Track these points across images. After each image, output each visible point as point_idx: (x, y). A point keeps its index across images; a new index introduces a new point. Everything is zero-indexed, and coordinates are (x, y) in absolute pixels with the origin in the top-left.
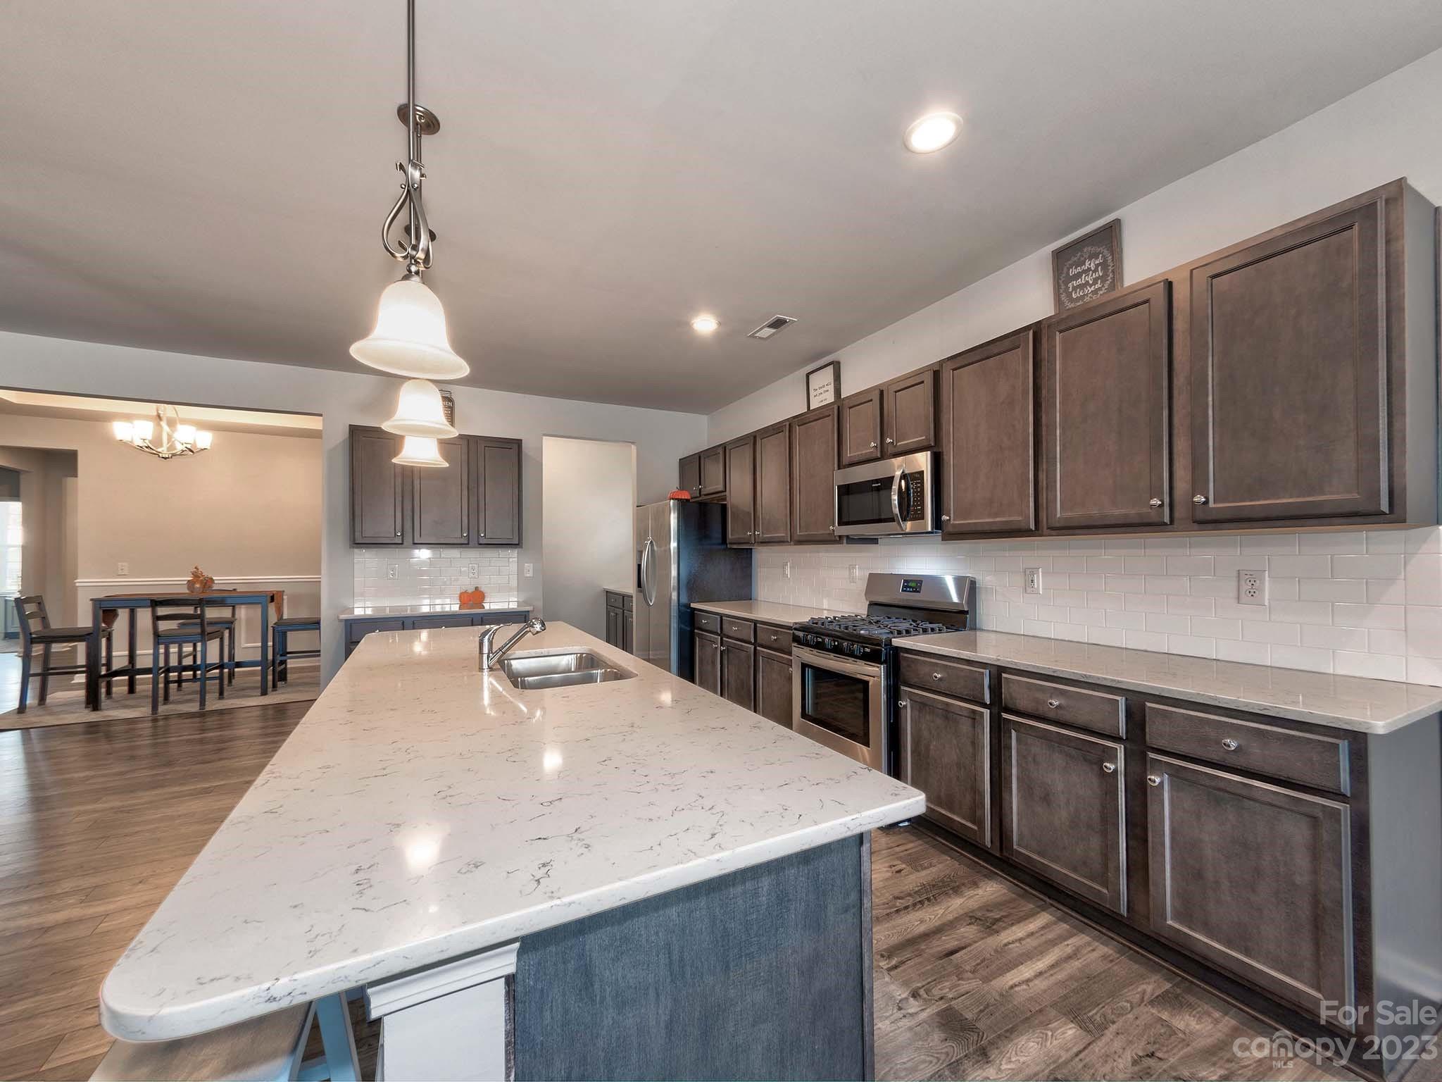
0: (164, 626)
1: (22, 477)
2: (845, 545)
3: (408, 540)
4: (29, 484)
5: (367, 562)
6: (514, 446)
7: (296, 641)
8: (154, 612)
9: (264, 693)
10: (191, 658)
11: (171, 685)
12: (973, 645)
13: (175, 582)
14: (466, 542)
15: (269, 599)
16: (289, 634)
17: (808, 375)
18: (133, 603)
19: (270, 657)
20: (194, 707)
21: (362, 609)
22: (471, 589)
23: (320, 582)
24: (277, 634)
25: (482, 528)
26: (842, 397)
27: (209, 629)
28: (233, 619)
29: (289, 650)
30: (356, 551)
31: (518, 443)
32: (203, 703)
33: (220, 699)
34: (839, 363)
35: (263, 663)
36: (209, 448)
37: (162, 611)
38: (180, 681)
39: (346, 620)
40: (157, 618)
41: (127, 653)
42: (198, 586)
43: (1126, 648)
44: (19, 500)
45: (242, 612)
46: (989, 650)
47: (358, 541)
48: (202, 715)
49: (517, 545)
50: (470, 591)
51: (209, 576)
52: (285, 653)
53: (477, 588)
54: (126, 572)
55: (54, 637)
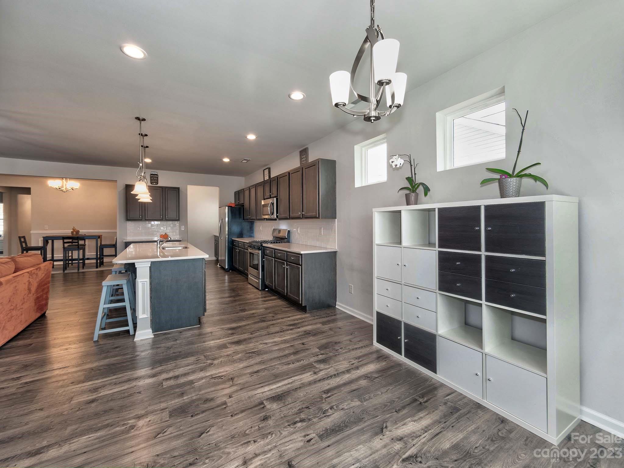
0: (66, 245)
1: (4, 195)
2: (265, 221)
3: (144, 219)
4: (5, 197)
5: (131, 226)
6: (177, 190)
7: (107, 251)
8: (63, 241)
9: (97, 268)
10: (71, 257)
11: (70, 264)
12: (289, 248)
13: (68, 232)
14: (162, 219)
15: (98, 237)
16: (104, 249)
17: (264, 170)
18: (53, 238)
19: (99, 256)
20: (76, 271)
21: (129, 239)
22: (164, 234)
23: (116, 232)
24: (101, 249)
25: (167, 215)
26: (271, 177)
27: (80, 247)
28: (85, 244)
29: (104, 255)
30: (127, 222)
31: (178, 188)
32: (78, 270)
33: (83, 269)
34: (270, 168)
35: (97, 259)
36: (78, 188)
37: (65, 241)
38: (72, 264)
39: (125, 242)
40: (64, 243)
41: (51, 256)
42: (75, 233)
43: (323, 247)
44: (2, 203)
45: (87, 242)
46: (294, 249)
47: (128, 219)
48: (78, 273)
49: (178, 220)
50: (163, 234)
51: (78, 230)
52: (103, 255)
53: (166, 233)
54: (47, 229)
55: (29, 249)
